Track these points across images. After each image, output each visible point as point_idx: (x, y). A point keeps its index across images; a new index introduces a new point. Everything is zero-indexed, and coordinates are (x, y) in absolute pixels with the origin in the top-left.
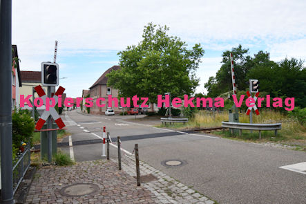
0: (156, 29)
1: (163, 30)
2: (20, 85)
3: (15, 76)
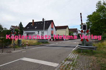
2: (56, 30)
3: (53, 28)
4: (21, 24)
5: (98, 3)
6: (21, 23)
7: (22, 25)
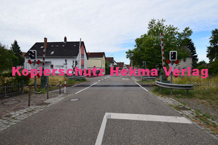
0: (156, 22)
1: (160, 22)
2: (88, 59)
3: (83, 55)
4: (15, 46)
5: (151, 22)
6: (16, 42)
7: (18, 46)
